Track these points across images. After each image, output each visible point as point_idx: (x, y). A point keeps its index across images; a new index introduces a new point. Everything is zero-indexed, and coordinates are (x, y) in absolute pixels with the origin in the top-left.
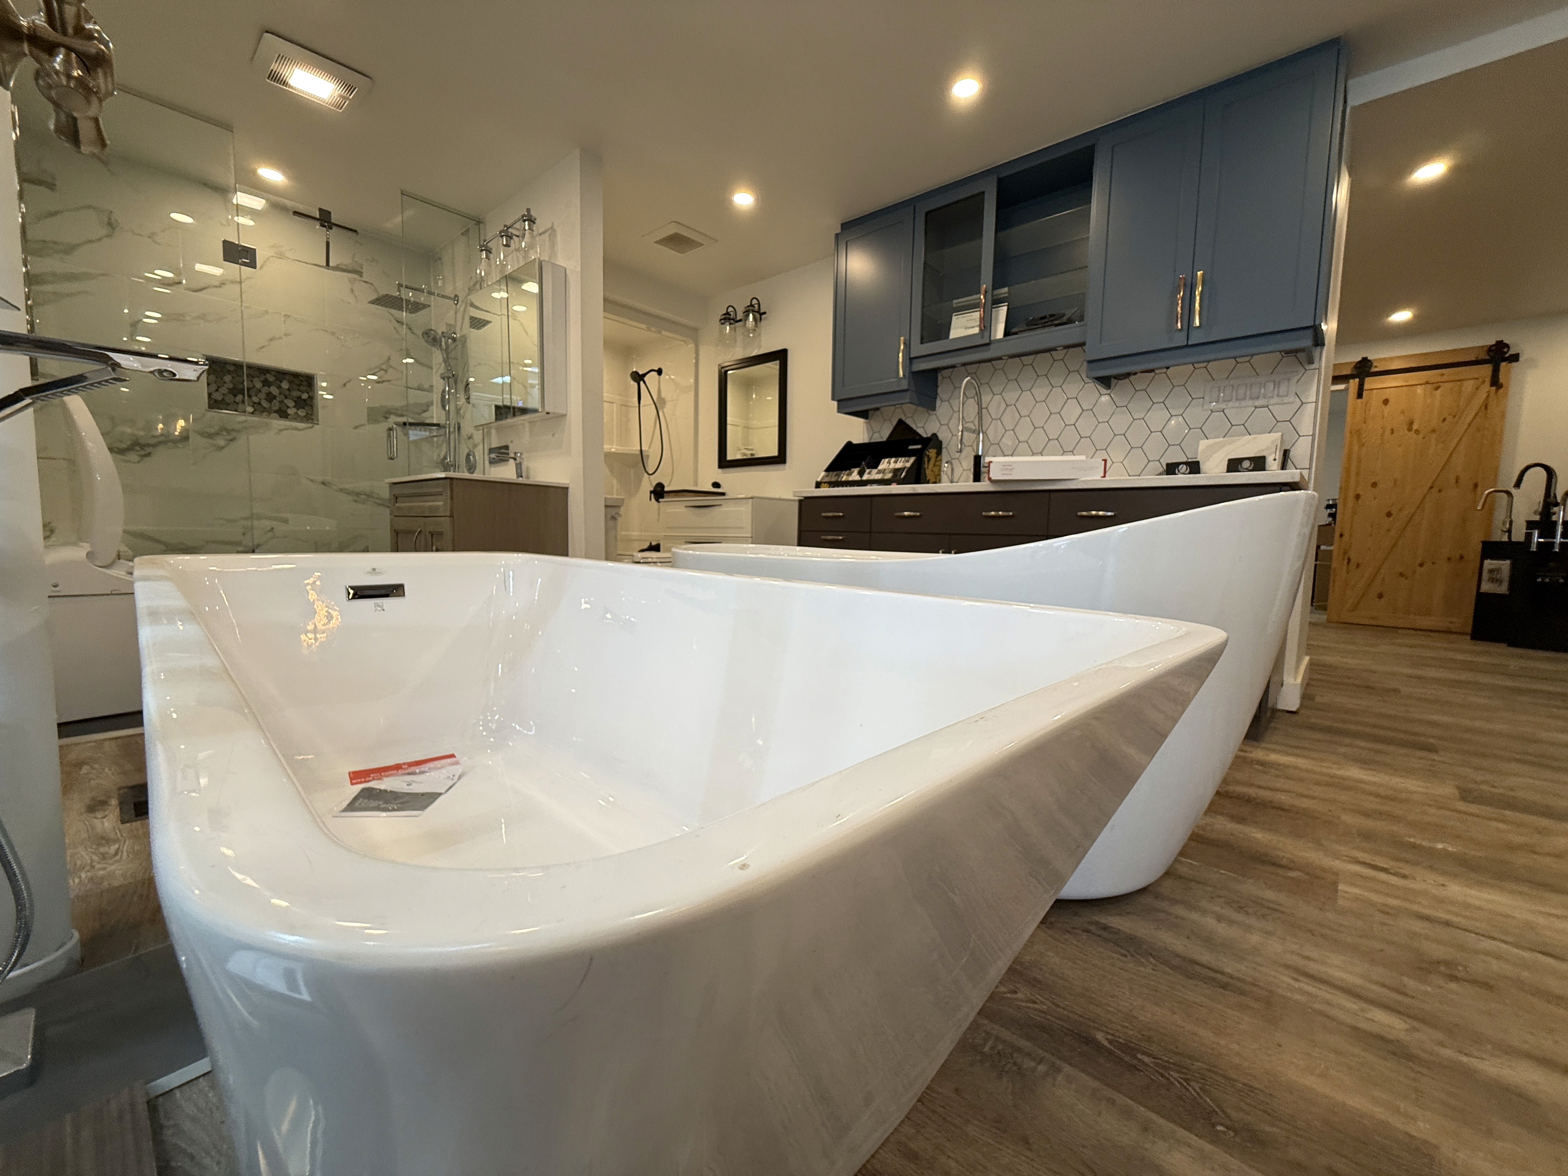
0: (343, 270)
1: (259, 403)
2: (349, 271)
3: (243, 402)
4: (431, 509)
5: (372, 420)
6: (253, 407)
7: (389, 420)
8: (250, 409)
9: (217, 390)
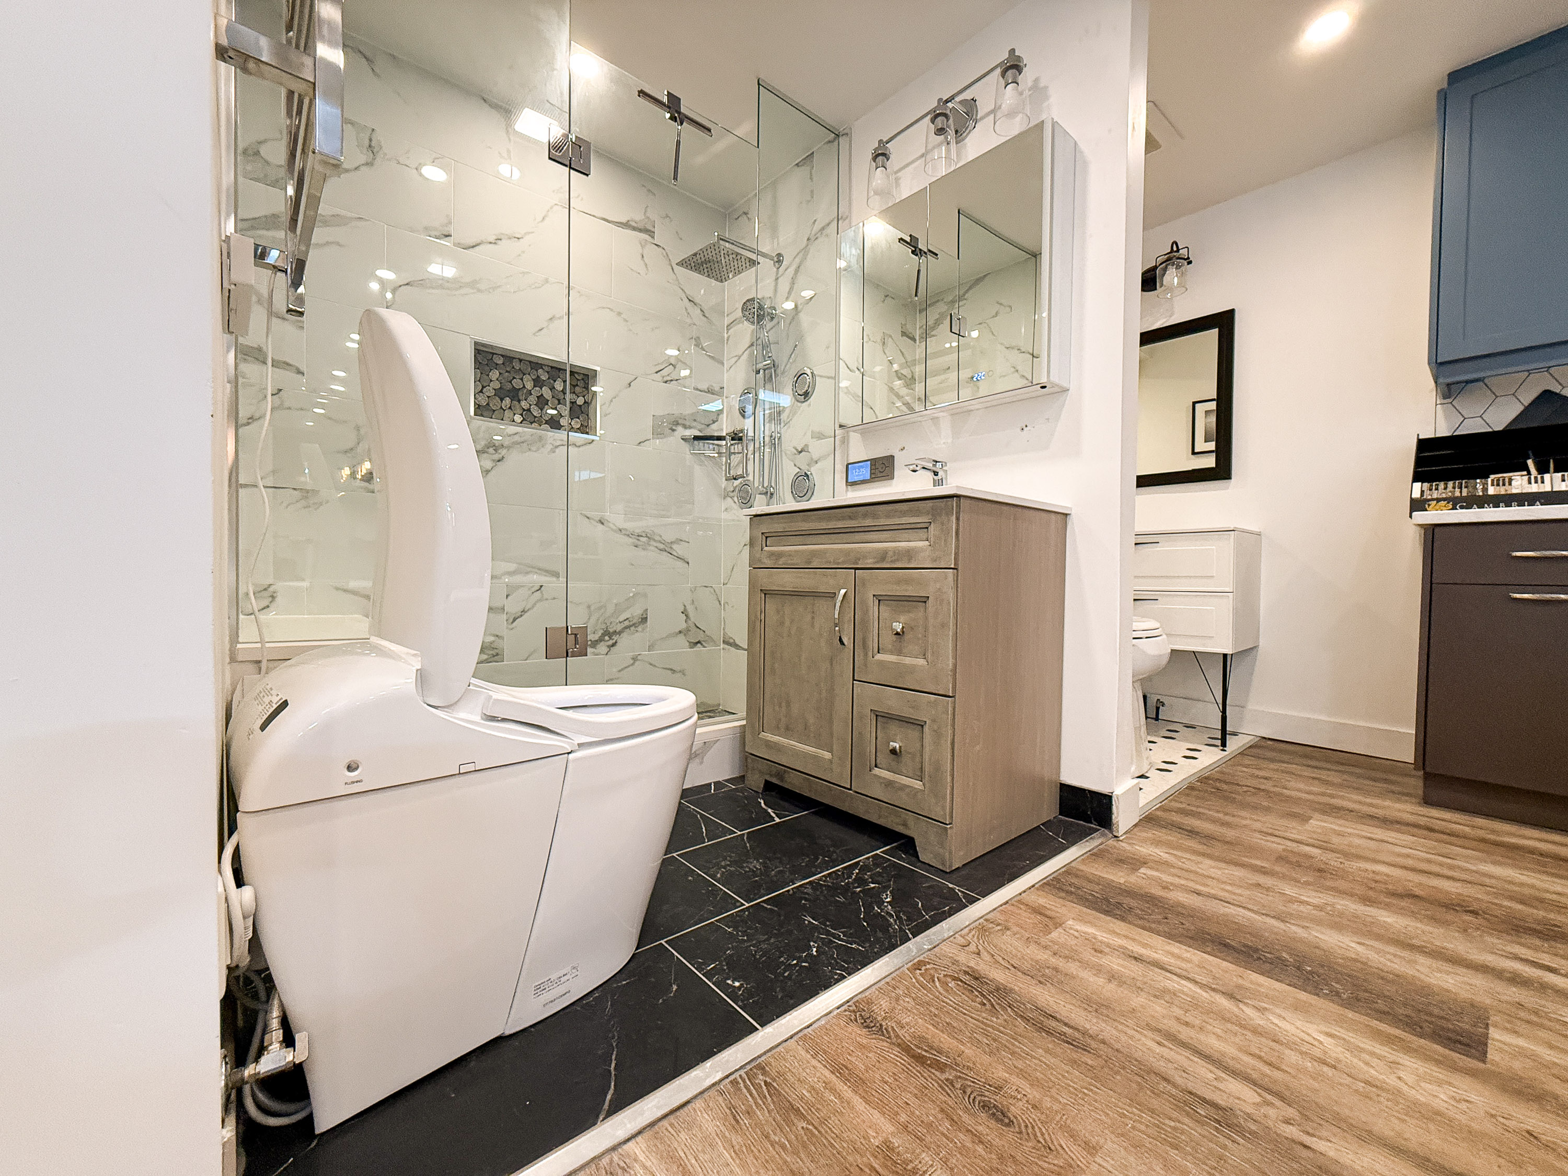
0: (634, 229)
1: (529, 410)
2: (640, 230)
3: (510, 408)
4: (883, 556)
5: (658, 433)
6: (522, 415)
7: (676, 433)
8: (518, 418)
9: (481, 391)
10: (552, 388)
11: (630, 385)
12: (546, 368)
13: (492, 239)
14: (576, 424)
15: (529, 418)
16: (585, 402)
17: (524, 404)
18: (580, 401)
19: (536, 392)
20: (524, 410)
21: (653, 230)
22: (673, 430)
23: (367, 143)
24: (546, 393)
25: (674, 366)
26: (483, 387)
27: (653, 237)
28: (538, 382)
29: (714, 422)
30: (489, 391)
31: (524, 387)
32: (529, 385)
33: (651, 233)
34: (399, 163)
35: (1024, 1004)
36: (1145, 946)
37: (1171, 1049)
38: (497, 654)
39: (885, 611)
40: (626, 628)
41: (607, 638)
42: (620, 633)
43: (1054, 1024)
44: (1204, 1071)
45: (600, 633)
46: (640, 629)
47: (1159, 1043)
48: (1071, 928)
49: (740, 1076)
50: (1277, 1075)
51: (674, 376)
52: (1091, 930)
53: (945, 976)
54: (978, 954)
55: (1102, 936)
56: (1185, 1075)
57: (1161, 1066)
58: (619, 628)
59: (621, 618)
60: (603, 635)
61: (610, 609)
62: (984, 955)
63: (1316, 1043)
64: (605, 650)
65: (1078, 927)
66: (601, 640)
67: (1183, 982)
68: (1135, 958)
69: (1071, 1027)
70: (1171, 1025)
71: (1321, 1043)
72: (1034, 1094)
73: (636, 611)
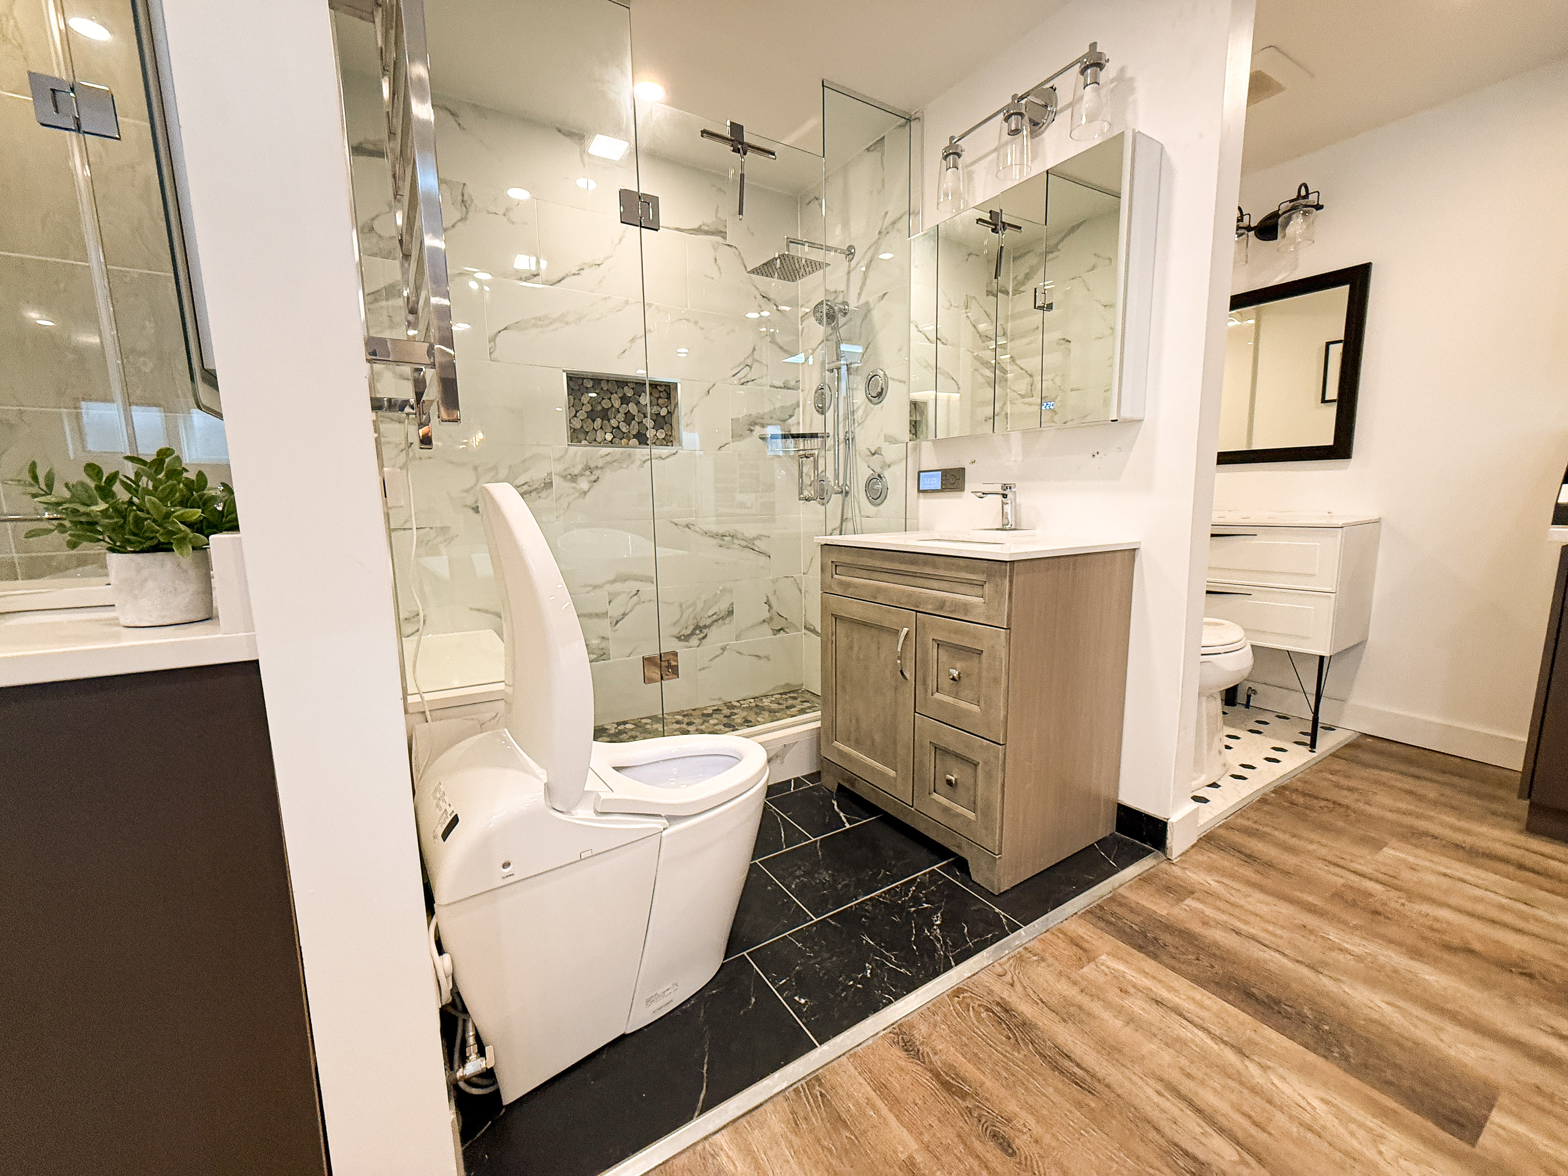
0: (707, 233)
2: (712, 233)
3: (601, 428)
4: (942, 604)
5: (737, 436)
6: (612, 433)
7: (754, 433)
8: (609, 437)
9: (575, 416)
10: (638, 403)
11: (708, 391)
12: (631, 385)
13: (574, 271)
14: (661, 434)
15: (619, 436)
16: (668, 412)
17: (614, 423)
18: (664, 412)
19: (624, 408)
20: (614, 428)
21: (724, 230)
22: (752, 431)
23: (460, 198)
24: (632, 408)
25: (750, 367)
26: (577, 412)
27: (725, 238)
28: (625, 400)
29: (791, 416)
30: (582, 415)
31: (612, 406)
32: (617, 404)
33: (722, 234)
34: (488, 212)
35: (1044, 1041)
36: (1171, 989)
37: (1168, 1099)
38: (604, 654)
39: (944, 656)
40: (716, 621)
41: (698, 632)
42: (708, 627)
43: (1067, 1063)
44: (1193, 1123)
45: (691, 628)
46: (727, 621)
47: (1158, 1093)
48: (1103, 964)
49: (802, 1085)
50: (1263, 1136)
51: (749, 378)
52: (1121, 967)
53: (980, 1006)
54: (1012, 985)
55: (1130, 974)
56: (1174, 1126)
57: (1155, 1115)
58: (708, 622)
59: (710, 613)
60: (695, 629)
61: (700, 605)
62: (1018, 986)
63: (1308, 1108)
64: (697, 642)
65: (1109, 963)
66: (693, 633)
67: (1196, 1031)
68: (1157, 1002)
69: (1082, 1069)
70: (1175, 1076)
71: (1314, 1108)
72: (1037, 1130)
73: (723, 606)
